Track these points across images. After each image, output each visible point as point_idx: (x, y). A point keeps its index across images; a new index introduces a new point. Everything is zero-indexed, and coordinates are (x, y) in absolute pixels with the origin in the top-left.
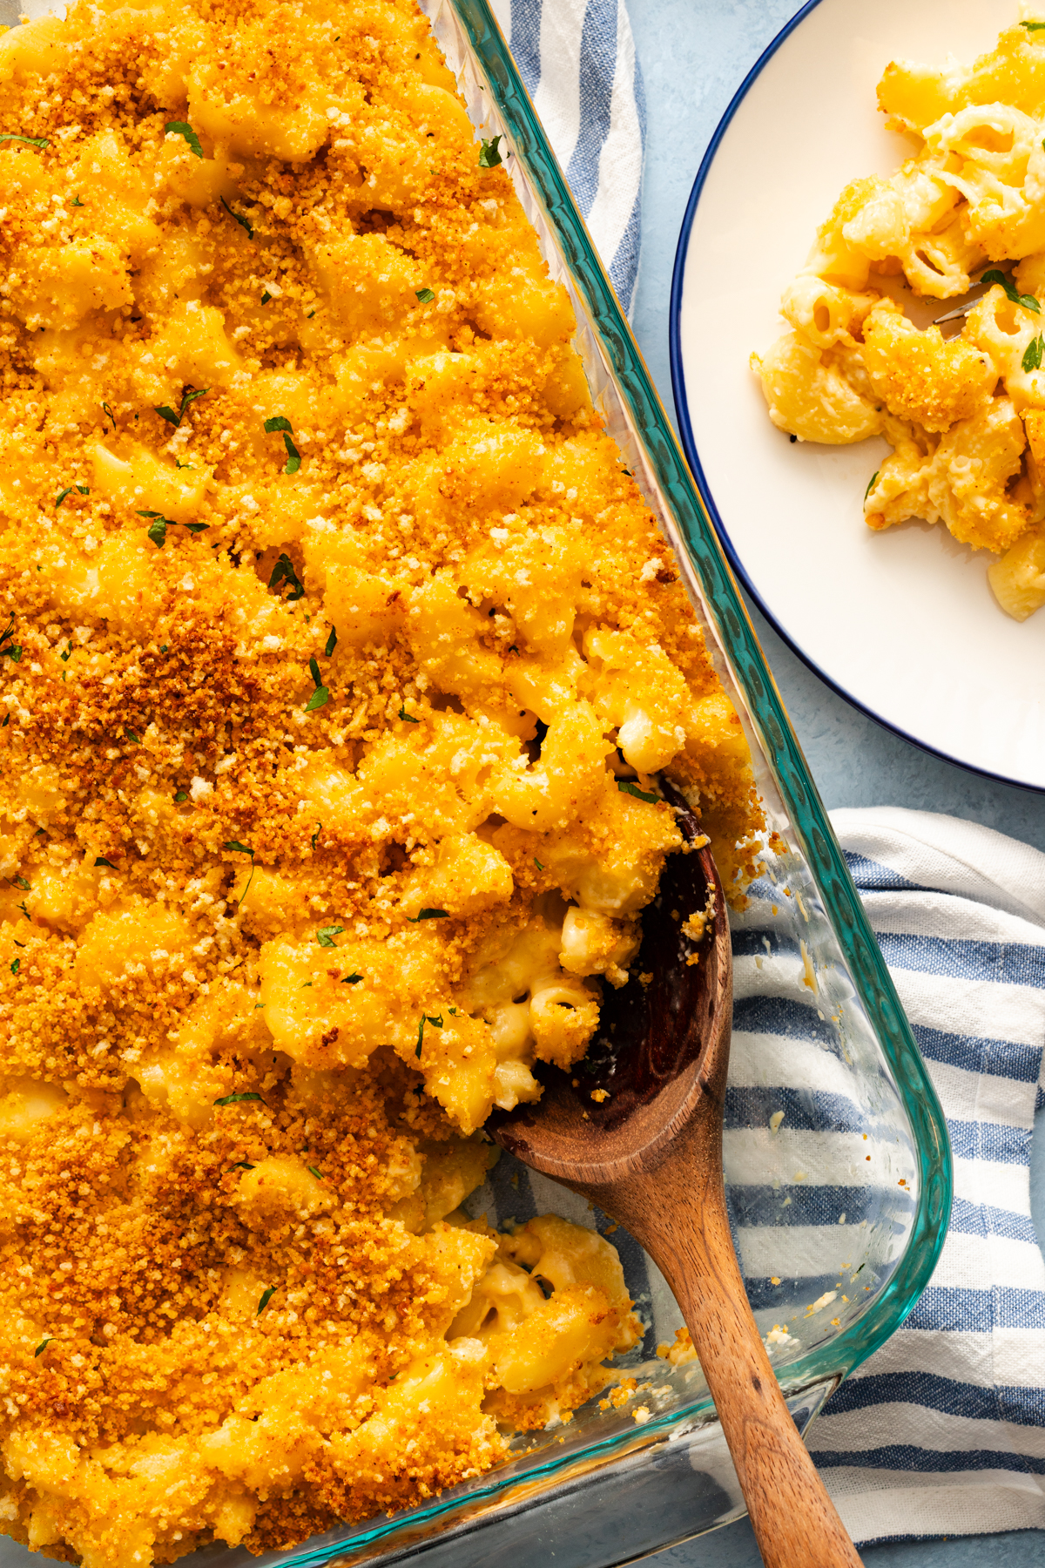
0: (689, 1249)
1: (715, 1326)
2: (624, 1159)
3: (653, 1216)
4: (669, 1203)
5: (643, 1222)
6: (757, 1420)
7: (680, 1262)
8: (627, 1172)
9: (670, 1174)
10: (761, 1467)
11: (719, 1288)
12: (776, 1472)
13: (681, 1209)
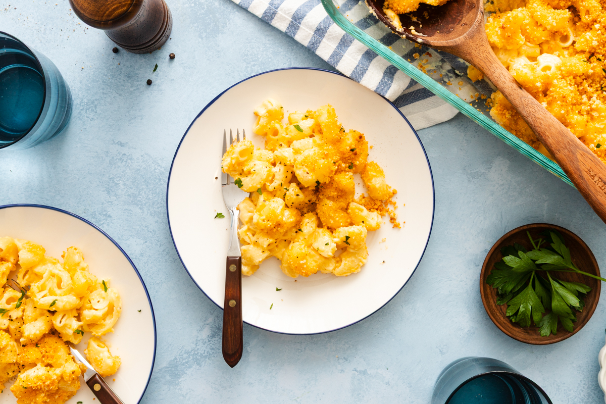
0: (486, 58)
1: (502, 76)
2: (461, 37)
3: (473, 51)
4: (477, 46)
5: (470, 54)
6: (524, 97)
7: (484, 62)
8: (464, 40)
9: (477, 38)
10: (531, 109)
11: (499, 67)
12: (536, 109)
13: (482, 48)
